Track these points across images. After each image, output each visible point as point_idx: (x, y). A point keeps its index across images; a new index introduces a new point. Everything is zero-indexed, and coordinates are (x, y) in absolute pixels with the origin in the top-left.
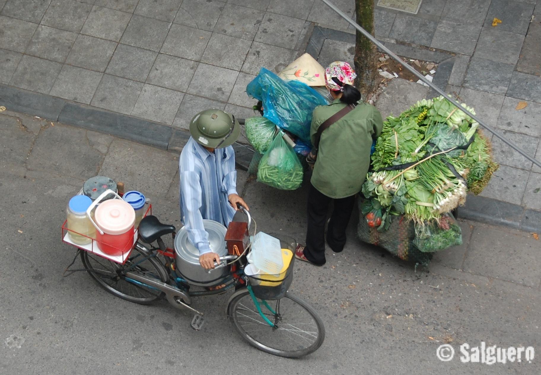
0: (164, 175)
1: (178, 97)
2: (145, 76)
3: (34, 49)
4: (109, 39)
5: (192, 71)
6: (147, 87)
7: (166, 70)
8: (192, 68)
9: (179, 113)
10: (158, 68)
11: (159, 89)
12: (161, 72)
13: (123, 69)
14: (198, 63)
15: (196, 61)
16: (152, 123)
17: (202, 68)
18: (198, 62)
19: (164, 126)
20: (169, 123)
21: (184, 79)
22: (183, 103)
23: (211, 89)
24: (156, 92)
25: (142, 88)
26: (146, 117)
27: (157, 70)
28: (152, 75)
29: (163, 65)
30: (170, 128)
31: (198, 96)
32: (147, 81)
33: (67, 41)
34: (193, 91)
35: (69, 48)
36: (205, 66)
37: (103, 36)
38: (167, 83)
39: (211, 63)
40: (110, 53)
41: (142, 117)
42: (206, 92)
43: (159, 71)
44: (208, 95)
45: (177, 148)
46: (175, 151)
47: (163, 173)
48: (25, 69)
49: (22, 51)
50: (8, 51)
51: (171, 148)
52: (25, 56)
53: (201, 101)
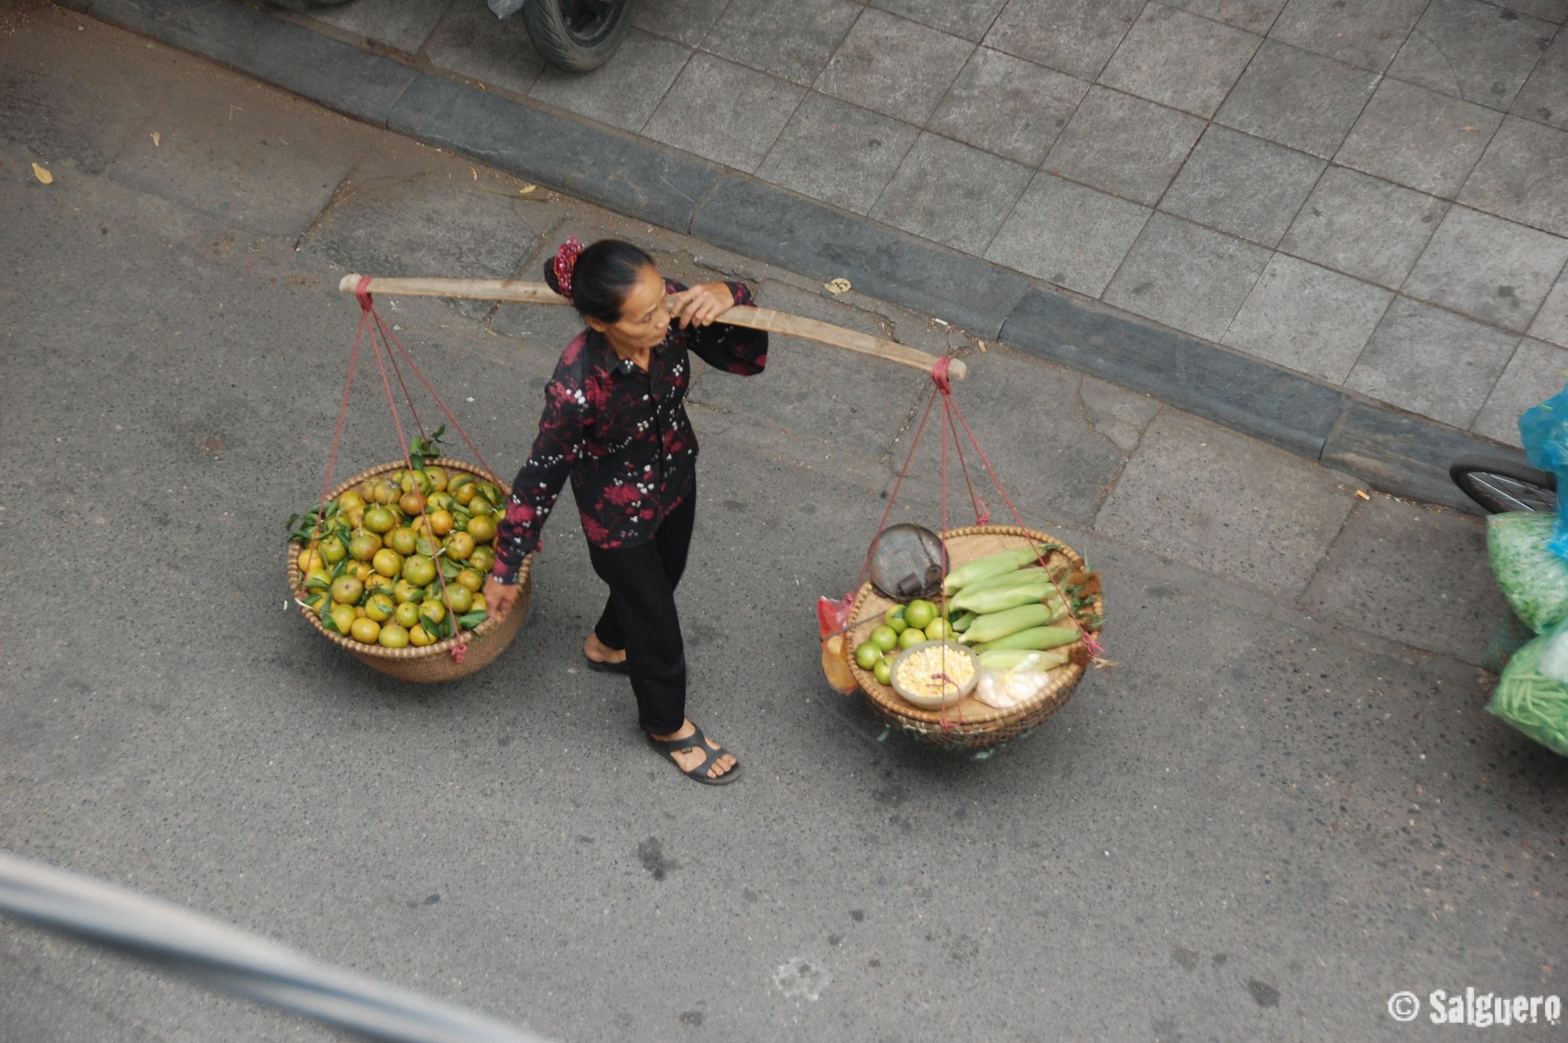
0: (1302, 535)
1: (1372, 303)
2: (1279, 230)
3: (954, 116)
4: (1183, 107)
5: (1425, 228)
6: (1282, 265)
7: (1346, 218)
8: (1427, 219)
9: (1371, 352)
10: (1320, 208)
11: (1318, 272)
12: (1330, 223)
13: (1212, 201)
14: (1447, 204)
15: (1444, 199)
16: (1281, 374)
17: (1459, 222)
18: (1449, 201)
19: (1319, 386)
20: (1335, 379)
21: (1399, 249)
22: (1384, 323)
23: (1479, 288)
24: (1306, 282)
25: (1263, 266)
26: (1265, 354)
27: (1317, 213)
28: (1300, 228)
29: (1337, 201)
30: (1337, 395)
31: (1436, 306)
32: (1283, 246)
33: (1056, 104)
34: (1424, 290)
35: (1060, 123)
36: (1468, 217)
37: (1166, 97)
38: (1342, 258)
39: (1488, 210)
40: (1179, 148)
41: (1254, 352)
42: (1460, 297)
43: (1323, 220)
44: (1466, 305)
45: (1350, 457)
46: (1344, 466)
47: (1297, 529)
48: (922, 173)
49: (920, 120)
50: (878, 115)
51: (1334, 455)
52: (925, 137)
53: (1441, 323)
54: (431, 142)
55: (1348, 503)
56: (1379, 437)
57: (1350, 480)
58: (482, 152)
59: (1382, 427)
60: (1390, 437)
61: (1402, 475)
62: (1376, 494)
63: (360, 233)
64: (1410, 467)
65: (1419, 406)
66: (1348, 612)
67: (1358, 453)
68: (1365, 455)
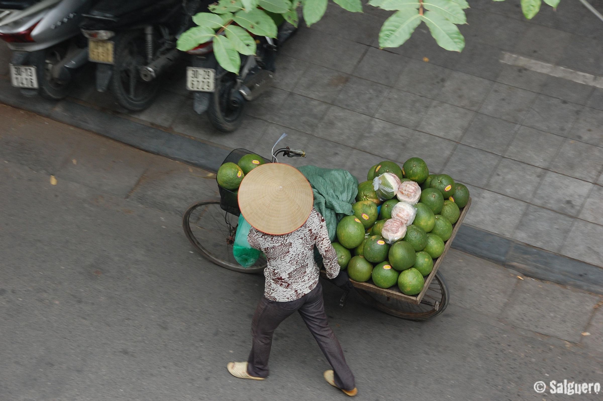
0: (498, 293)
1: (520, 208)
2: (485, 181)
3: (365, 143)
4: (448, 138)
5: (538, 180)
6: (487, 194)
7: (509, 177)
8: (539, 176)
9: (520, 226)
10: (500, 173)
11: (500, 196)
12: (504, 178)
13: (460, 172)
14: (545, 171)
15: (544, 169)
16: (489, 234)
17: (551, 177)
18: (546, 169)
19: (502, 238)
20: (508, 235)
21: (529, 187)
22: (525, 214)
23: (559, 201)
24: (496, 200)
25: (479, 194)
26: (482, 227)
27: (498, 175)
28: (493, 180)
29: (506, 170)
30: (509, 241)
31: (544, 208)
32: (487, 187)
33: (402, 138)
34: (538, 202)
35: (404, 145)
36: (554, 175)
37: (441, 134)
38: (508, 191)
39: (561, 172)
40: (447, 153)
41: (478, 226)
42: (552, 204)
43: (501, 177)
44: (555, 207)
45: (515, 264)
46: (513, 267)
47: (497, 291)
48: (354, 164)
49: (352, 145)
50: (337, 144)
51: (510, 264)
52: (355, 151)
53: (545, 214)
54: (175, 159)
55: (514, 280)
56: (525, 256)
57: (515, 272)
58: (193, 162)
59: (526, 253)
60: (529, 256)
61: (535, 270)
62: (525, 277)
63: (150, 193)
64: (537, 267)
65: (539, 244)
66: (517, 321)
67: (518, 262)
68: (521, 263)
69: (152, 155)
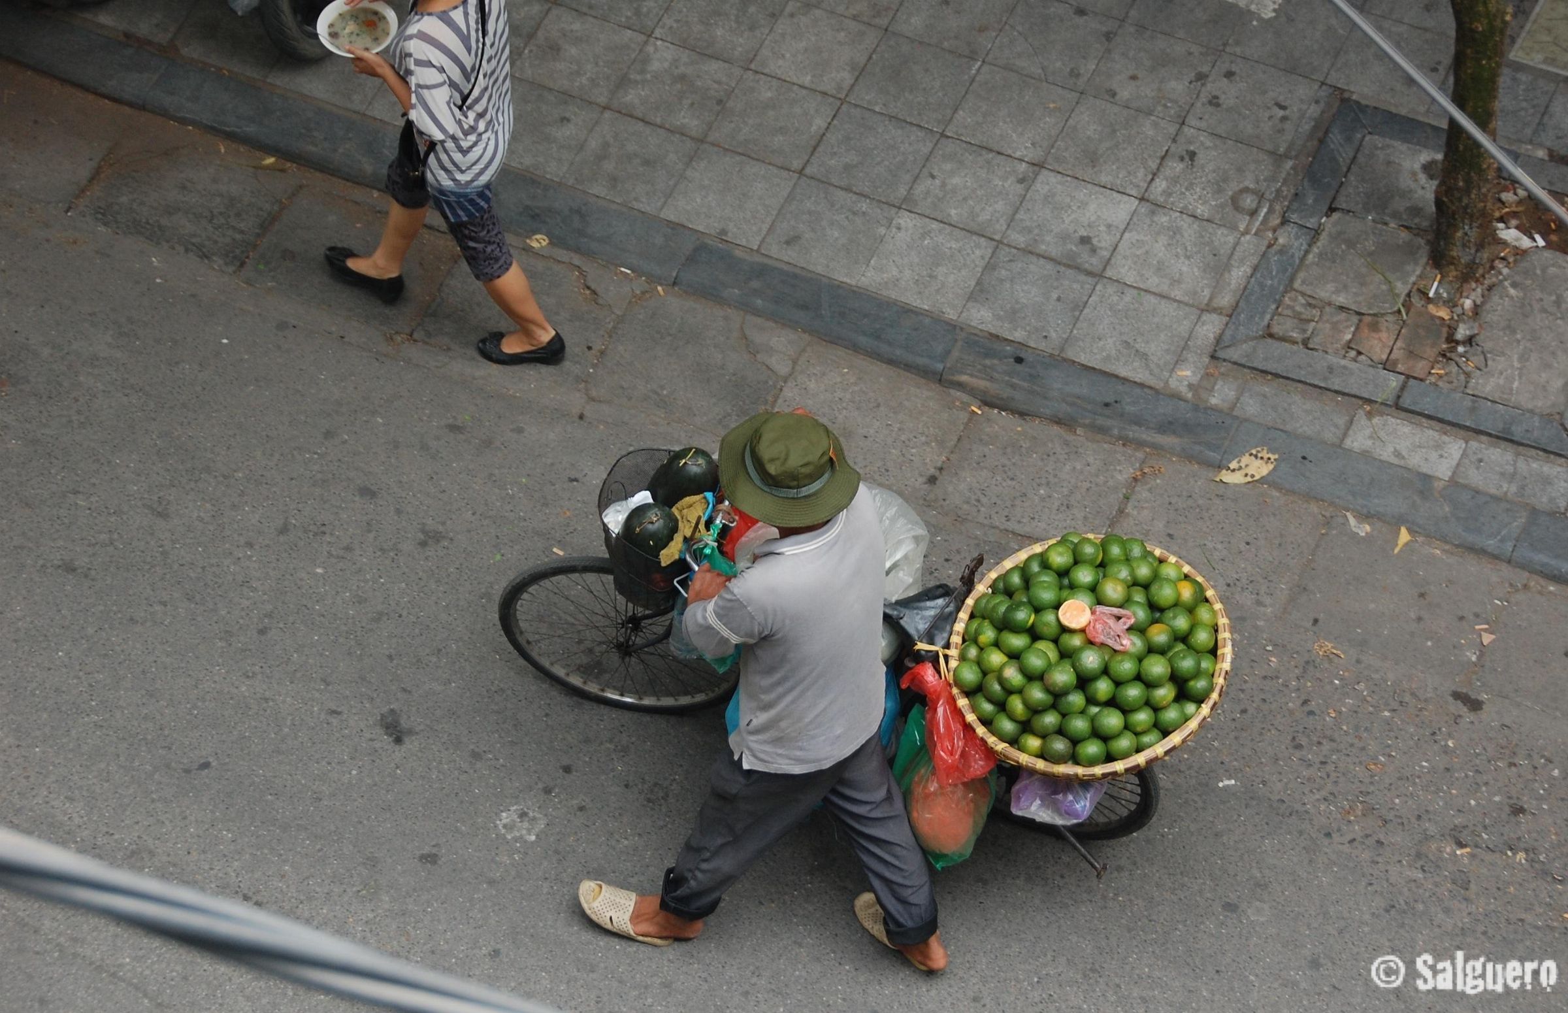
0: (927, 443)
1: (979, 252)
2: (902, 191)
3: (631, 97)
4: (821, 88)
5: (1020, 189)
6: (905, 220)
7: (956, 180)
8: (1021, 181)
9: (979, 292)
10: (935, 172)
11: (935, 225)
12: (944, 185)
13: (847, 168)
14: (1036, 168)
15: (1034, 164)
16: (908, 311)
17: (1047, 182)
18: (1038, 165)
19: (938, 320)
20: (951, 314)
21: (1000, 206)
22: (990, 267)
23: (1064, 237)
24: (925, 234)
25: (890, 221)
26: (894, 295)
27: (933, 177)
28: (920, 189)
29: (948, 166)
30: (953, 327)
31: (1031, 253)
32: (906, 204)
33: (716, 86)
34: (1019, 239)
35: (719, 102)
36: (1053, 179)
37: (807, 80)
38: (954, 213)
39: (1070, 173)
40: (819, 123)
41: (885, 293)
42: (1049, 245)
43: (937, 182)
44: (1054, 252)
45: (964, 378)
46: (960, 386)
47: (923, 439)
48: (606, 145)
49: (602, 100)
50: (566, 97)
51: (951, 377)
52: (607, 115)
53: (1037, 268)
54: (183, 121)
55: (963, 416)
56: (988, 362)
57: (966, 398)
58: (227, 129)
59: (989, 354)
60: (996, 362)
61: (1006, 393)
62: (986, 409)
63: (124, 199)
64: (1013, 386)
65: (1019, 335)
66: (965, 506)
67: (971, 375)
68: (976, 377)
69: (127, 110)
